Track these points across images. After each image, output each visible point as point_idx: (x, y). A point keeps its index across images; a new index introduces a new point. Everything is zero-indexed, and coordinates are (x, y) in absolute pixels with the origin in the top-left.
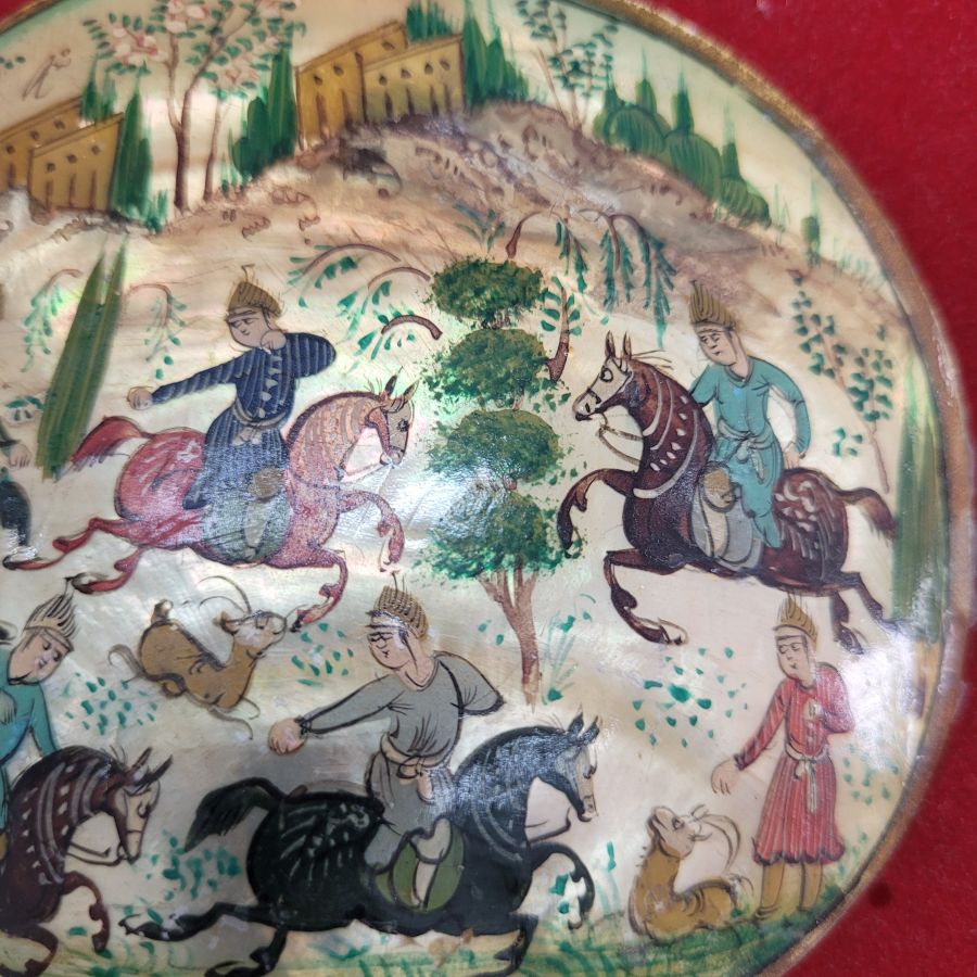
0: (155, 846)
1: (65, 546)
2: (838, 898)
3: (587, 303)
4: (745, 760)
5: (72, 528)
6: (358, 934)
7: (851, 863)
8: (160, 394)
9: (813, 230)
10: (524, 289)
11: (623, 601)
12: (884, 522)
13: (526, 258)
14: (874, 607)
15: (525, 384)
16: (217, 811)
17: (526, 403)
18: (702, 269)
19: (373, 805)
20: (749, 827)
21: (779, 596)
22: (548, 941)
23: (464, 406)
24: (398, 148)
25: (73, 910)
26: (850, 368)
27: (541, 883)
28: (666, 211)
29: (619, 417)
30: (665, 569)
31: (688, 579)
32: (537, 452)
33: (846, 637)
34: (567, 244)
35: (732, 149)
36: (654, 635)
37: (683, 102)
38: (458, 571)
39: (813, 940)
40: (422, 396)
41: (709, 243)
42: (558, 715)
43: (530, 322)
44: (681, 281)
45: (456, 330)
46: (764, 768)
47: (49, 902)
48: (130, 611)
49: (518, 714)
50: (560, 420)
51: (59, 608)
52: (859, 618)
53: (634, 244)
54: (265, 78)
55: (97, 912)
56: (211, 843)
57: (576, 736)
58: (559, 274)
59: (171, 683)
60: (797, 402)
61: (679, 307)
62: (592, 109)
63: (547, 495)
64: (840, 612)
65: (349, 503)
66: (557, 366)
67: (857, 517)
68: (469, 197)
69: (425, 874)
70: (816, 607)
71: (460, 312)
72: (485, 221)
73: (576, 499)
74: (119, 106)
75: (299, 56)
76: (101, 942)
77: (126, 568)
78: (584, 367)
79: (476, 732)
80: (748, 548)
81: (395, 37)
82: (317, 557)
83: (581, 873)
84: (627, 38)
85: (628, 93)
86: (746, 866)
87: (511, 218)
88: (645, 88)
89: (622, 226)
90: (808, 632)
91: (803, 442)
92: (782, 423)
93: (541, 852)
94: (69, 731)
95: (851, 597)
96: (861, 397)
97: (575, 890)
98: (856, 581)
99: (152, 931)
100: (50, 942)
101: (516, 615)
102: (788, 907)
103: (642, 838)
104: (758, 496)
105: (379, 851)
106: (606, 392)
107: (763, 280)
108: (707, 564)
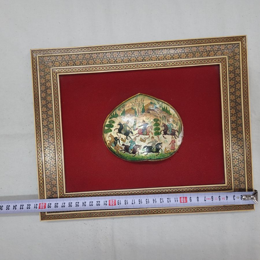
0: (141, 149)
1: (135, 135)
2: (175, 152)
3: (161, 121)
4: (170, 144)
5: (136, 134)
6: (151, 153)
7: (176, 150)
8: (140, 126)
9: (174, 115)
10: (158, 120)
11: (163, 136)
12: (177, 132)
13: (158, 118)
14: (177, 136)
15: (158, 125)
16: (144, 147)
17: (158, 126)
18: (168, 118)
19: (152, 147)
20: (170, 148)
21: (172, 136)
22: (160, 153)
23: (155, 127)
24: (151, 111)
25: (137, 152)
26: (176, 123)
27: (160, 150)
28: (165, 115)
29: (163, 127)
30: (166, 135)
31: (167, 135)
32: (159, 129)
33: (175, 138)
34: (160, 117)
35: (169, 111)
36: (165, 138)
37: (166, 108)
38: (155, 135)
39: (174, 154)
40: (153, 126)
41: (168, 116)
42: (160, 142)
43: (158, 122)
44: (166, 119)
45: (155, 123)
46: (171, 145)
47: (136, 152)
48: (139, 138)
49: (158, 142)
50: (160, 127)
51: (135, 138)
52: (176, 137)
53: (164, 117)
54: (143, 107)
55: (138, 152)
56: (144, 149)
57: (162, 143)
58: (160, 119)
59: (142, 141)
60: (173, 125)
61: (166, 121)
62: (161, 109)
63: (160, 131)
64: (175, 137)
65: (150, 132)
66: (160, 124)
67: (176, 131)
68: (155, 114)
69: (154, 150)
70: (174, 136)
71: (155, 121)
72: (156, 116)
73: (161, 131)
74: (134, 109)
75: (144, 105)
76: (139, 154)
77: (139, 136)
78: (161, 124)
79: (157, 143)
80: (170, 133)
81: (150, 104)
82: (148, 135)
83: (162, 150)
84: (163, 104)
85: (163, 108)
86: (170, 150)
87: (157, 116)
88: (164, 107)
89: (163, 116)
90: (173, 138)
91: (173, 128)
92: (172, 127)
93: (160, 149)
94: (137, 144)
95: (176, 136)
96: (176, 125)
97: (161, 151)
98: (176, 135)
99: (141, 153)
100: (136, 154)
101: (158, 138)
102: (172, 152)
103: (165, 148)
104: (170, 131)
105: (152, 149)
106: (162, 126)
107: (171, 118)
108: (168, 134)
